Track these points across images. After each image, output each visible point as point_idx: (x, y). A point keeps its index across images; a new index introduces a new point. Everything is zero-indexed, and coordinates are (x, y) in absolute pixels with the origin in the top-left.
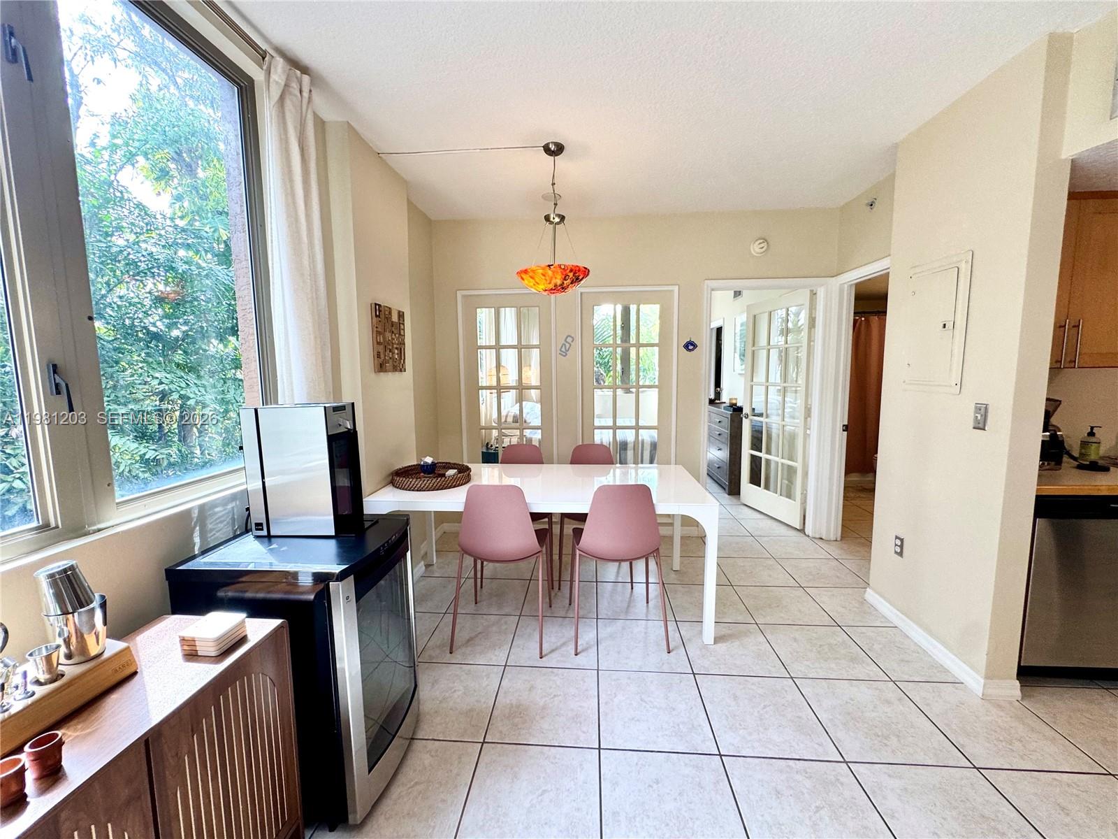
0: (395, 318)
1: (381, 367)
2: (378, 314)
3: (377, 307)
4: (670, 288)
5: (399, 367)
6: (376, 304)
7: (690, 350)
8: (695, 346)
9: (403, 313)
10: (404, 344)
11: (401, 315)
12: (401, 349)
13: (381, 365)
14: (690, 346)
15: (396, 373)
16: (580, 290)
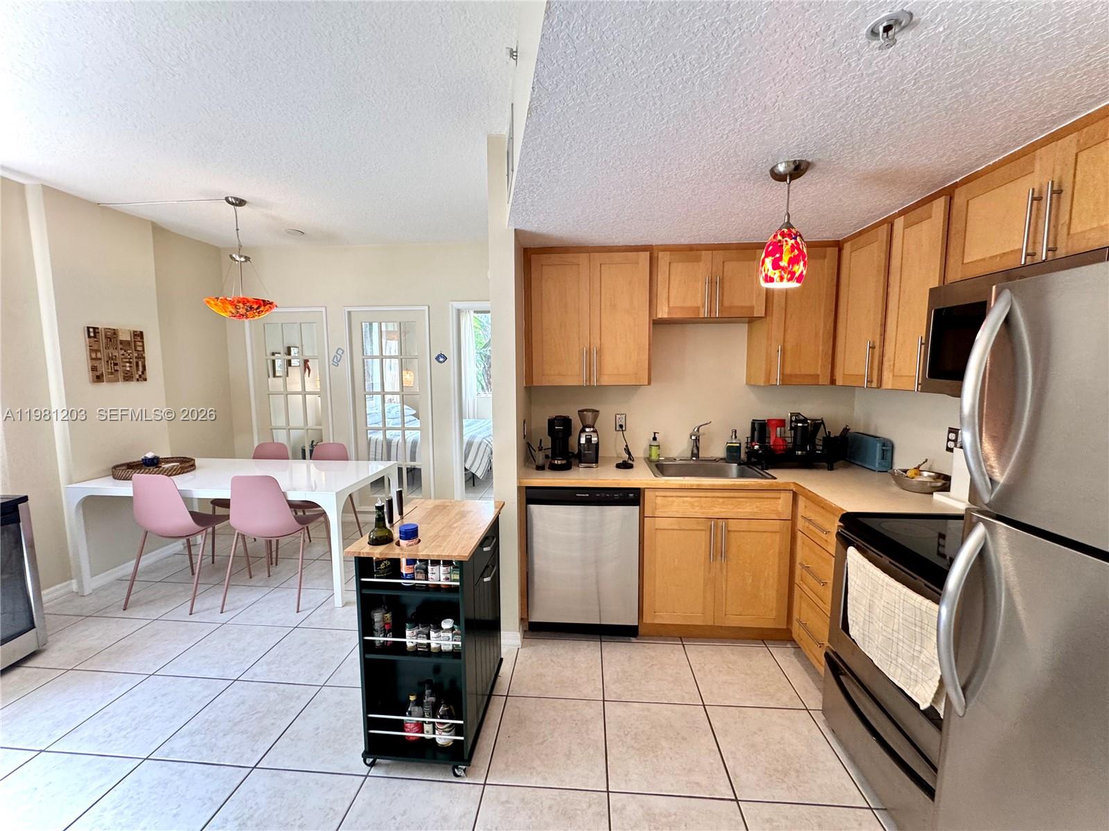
0: (125, 337)
1: (99, 379)
2: (92, 334)
3: (91, 330)
4: (422, 308)
5: (134, 377)
6: (88, 328)
7: (441, 362)
8: (445, 358)
9: (141, 333)
10: (144, 358)
11: (139, 335)
12: (137, 363)
13: (98, 377)
14: (441, 358)
15: (131, 383)
16: (346, 309)
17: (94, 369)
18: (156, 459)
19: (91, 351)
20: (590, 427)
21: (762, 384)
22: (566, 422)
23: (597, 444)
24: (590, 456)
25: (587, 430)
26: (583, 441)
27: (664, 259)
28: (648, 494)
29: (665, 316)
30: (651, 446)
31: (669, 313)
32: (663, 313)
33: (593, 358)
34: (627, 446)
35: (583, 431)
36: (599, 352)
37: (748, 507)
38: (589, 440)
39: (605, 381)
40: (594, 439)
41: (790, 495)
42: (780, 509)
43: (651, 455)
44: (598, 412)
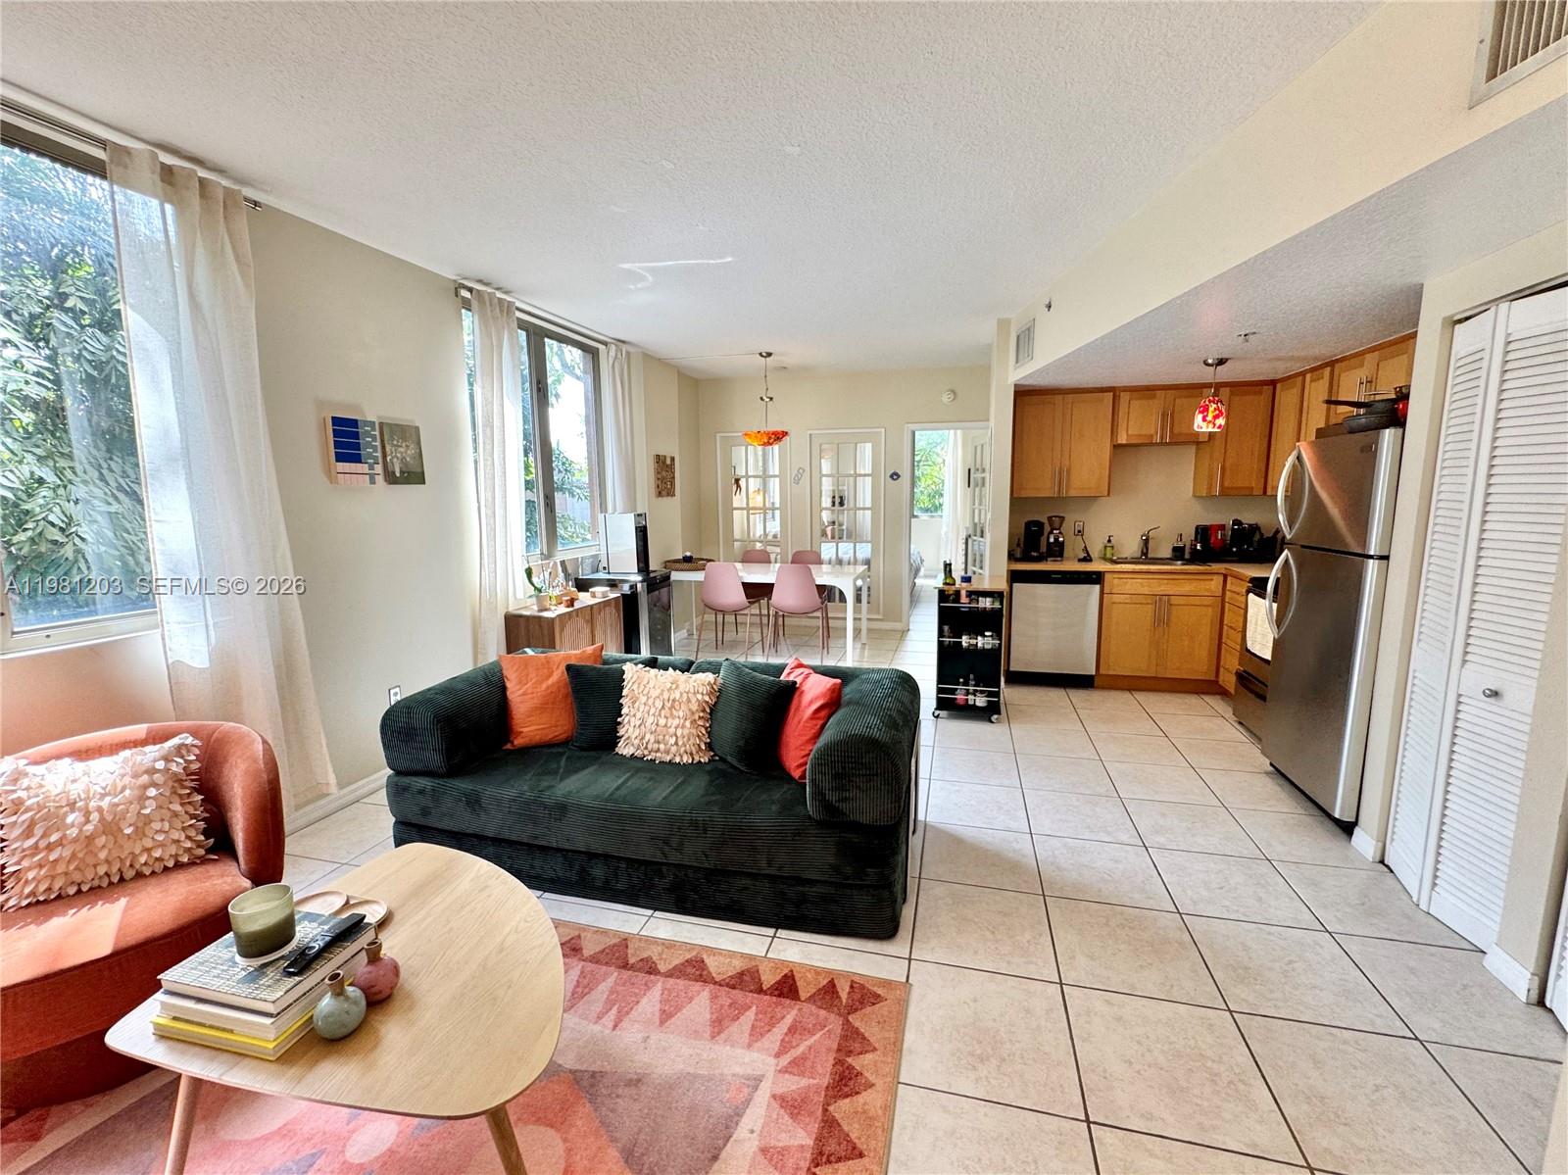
0: (668, 462)
1: (660, 494)
2: (657, 460)
4: (879, 429)
5: (671, 493)
6: (657, 455)
8: (899, 476)
9: (674, 457)
10: (674, 478)
12: (672, 482)
14: (895, 476)
15: (669, 498)
16: (809, 432)
17: (658, 486)
18: (691, 557)
19: (658, 473)
20: (1056, 529)
21: (1204, 495)
22: (1040, 525)
23: (1063, 542)
24: (1057, 551)
25: (1055, 531)
26: (1052, 540)
27: (1125, 397)
28: (1107, 576)
29: (1124, 442)
30: (1106, 547)
31: (1127, 440)
32: (1122, 439)
33: (1063, 476)
34: (1085, 547)
35: (1051, 532)
36: (1069, 471)
37: (1187, 587)
38: (1056, 540)
39: (1073, 493)
40: (1061, 539)
41: (1221, 578)
42: (1213, 588)
43: (1105, 554)
44: (1063, 518)
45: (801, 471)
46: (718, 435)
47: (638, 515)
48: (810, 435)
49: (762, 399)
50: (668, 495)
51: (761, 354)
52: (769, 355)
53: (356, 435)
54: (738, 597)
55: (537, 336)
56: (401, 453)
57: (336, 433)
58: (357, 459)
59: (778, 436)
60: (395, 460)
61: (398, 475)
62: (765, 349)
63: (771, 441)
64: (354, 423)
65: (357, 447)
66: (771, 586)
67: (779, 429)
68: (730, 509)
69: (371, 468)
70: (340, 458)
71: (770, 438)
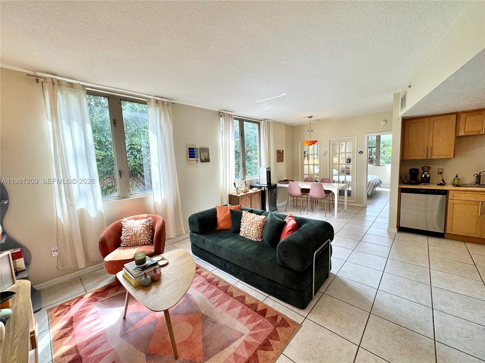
0: (281, 152)
1: (278, 161)
4: (355, 137)
5: (282, 161)
6: (277, 150)
7: (361, 154)
8: (363, 153)
10: (283, 156)
11: (283, 151)
12: (282, 158)
14: (361, 152)
15: (281, 162)
16: (329, 139)
17: (277, 159)
18: (287, 180)
19: (277, 155)
20: (426, 172)
22: (417, 170)
23: (429, 177)
24: (427, 181)
25: (425, 173)
26: (423, 176)
28: (450, 192)
30: (455, 179)
31: (464, 134)
32: (461, 134)
33: (429, 150)
34: (443, 179)
35: (424, 173)
36: (432, 149)
38: (426, 176)
39: (434, 157)
40: (428, 176)
43: (454, 182)
44: (430, 167)
45: (326, 152)
46: (299, 143)
47: (268, 168)
48: (329, 140)
49: (309, 131)
50: (281, 161)
51: (309, 117)
52: (311, 117)
53: (194, 152)
54: (299, 193)
55: (242, 121)
56: (204, 155)
57: (189, 152)
58: (194, 157)
59: (314, 142)
60: (203, 157)
61: (203, 160)
62: (310, 115)
63: (311, 144)
64: (193, 149)
65: (194, 154)
66: (309, 190)
67: (314, 139)
68: (303, 165)
69: (197, 159)
70: (190, 157)
71: (311, 143)
